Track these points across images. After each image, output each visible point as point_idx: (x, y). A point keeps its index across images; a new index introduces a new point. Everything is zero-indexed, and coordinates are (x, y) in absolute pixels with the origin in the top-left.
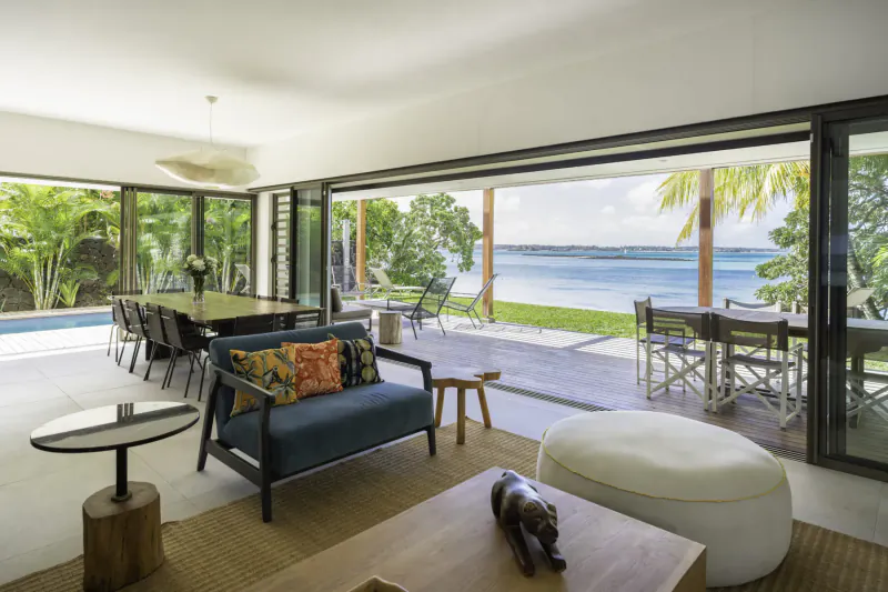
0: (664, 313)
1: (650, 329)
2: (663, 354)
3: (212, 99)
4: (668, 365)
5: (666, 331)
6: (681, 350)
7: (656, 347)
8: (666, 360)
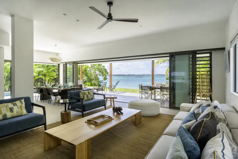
0: (144, 87)
1: (142, 90)
2: (144, 94)
3: (56, 45)
4: (145, 96)
5: (145, 90)
6: (147, 93)
7: (143, 93)
8: (145, 95)
